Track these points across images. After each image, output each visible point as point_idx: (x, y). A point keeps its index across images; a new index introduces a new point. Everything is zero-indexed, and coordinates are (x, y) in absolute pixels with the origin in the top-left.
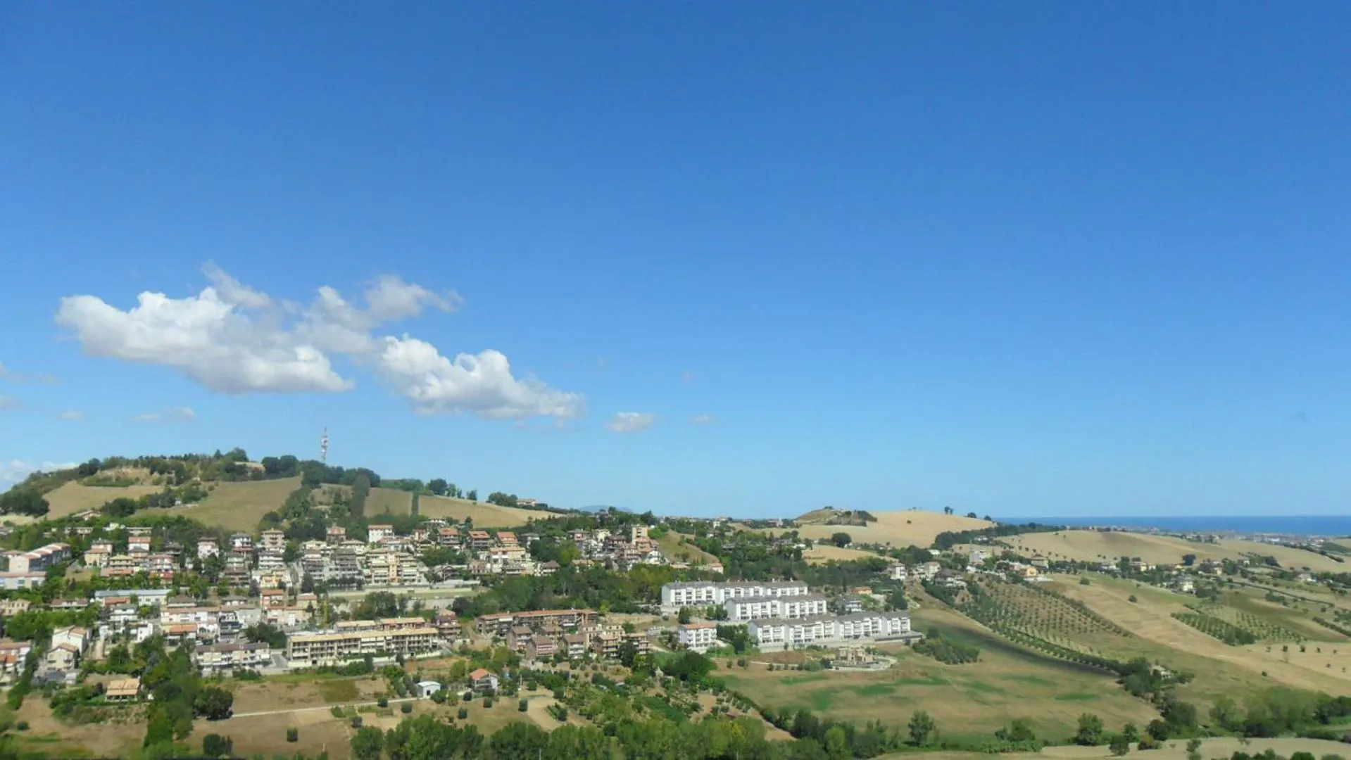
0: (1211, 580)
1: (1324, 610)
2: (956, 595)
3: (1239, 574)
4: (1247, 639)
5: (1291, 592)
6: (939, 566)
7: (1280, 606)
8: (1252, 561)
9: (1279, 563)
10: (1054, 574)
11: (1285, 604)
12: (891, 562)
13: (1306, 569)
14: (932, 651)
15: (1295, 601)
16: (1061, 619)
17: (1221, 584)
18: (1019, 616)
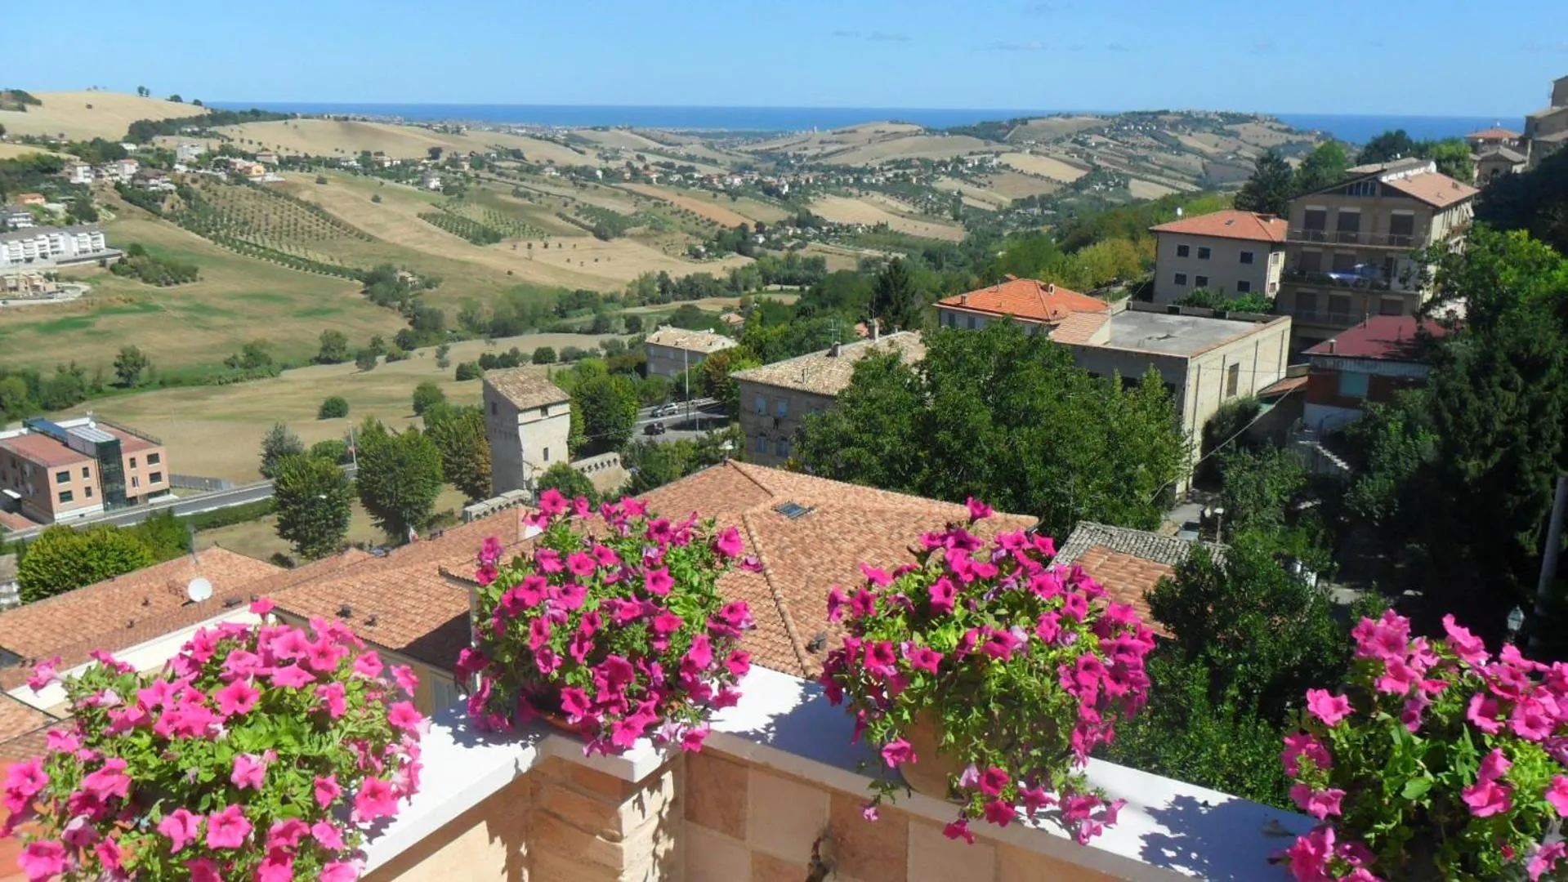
0: (459, 175)
1: (566, 205)
2: (163, 201)
3: (486, 169)
4: (496, 238)
5: (536, 186)
6: (137, 164)
7: (526, 202)
8: (499, 154)
9: (526, 155)
10: (285, 172)
11: (530, 200)
12: (69, 160)
13: (551, 162)
14: (136, 272)
15: (540, 196)
16: (296, 225)
17: (469, 180)
18: (245, 223)
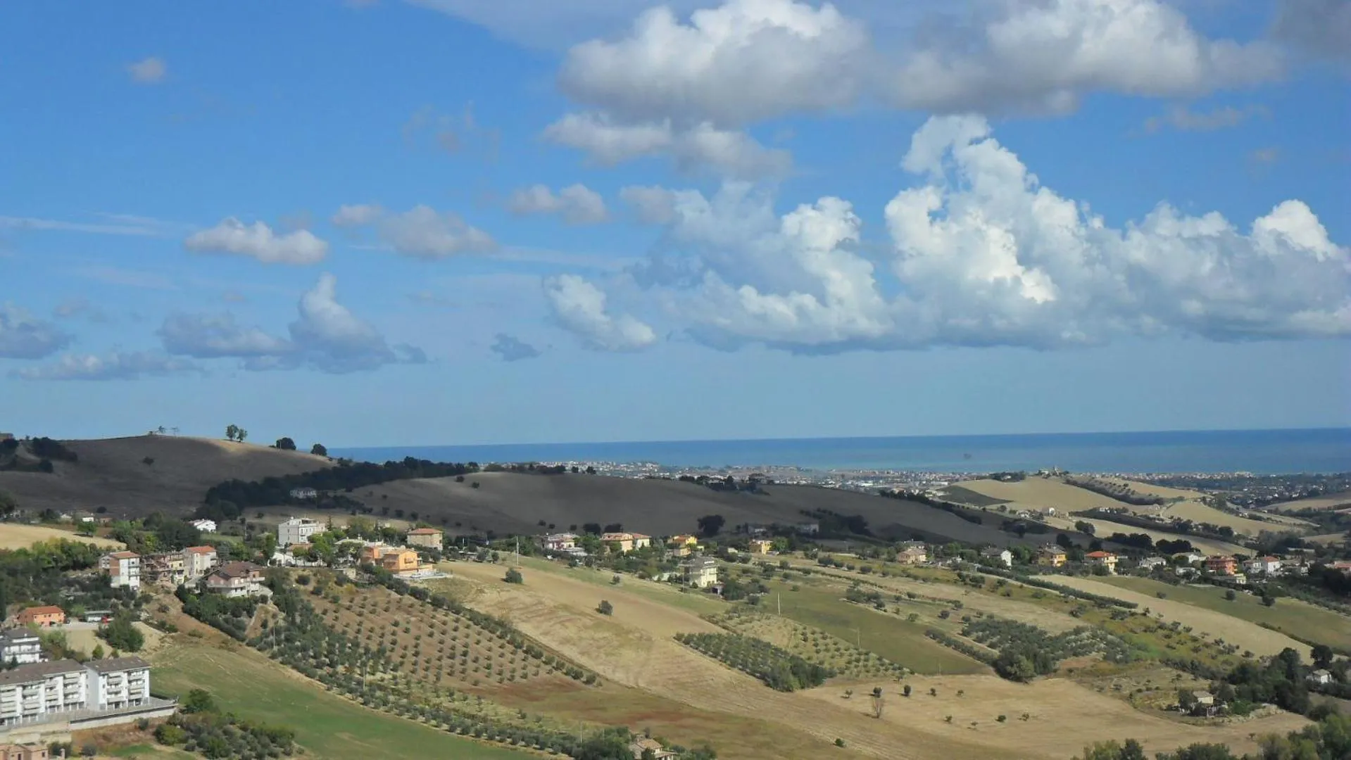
0: (749, 565)
1: (944, 615)
2: (250, 615)
3: (800, 552)
4: (815, 676)
5: (890, 582)
6: (214, 554)
7: (871, 611)
8: (823, 525)
9: (870, 527)
10: (452, 564)
11: (880, 607)
12: (109, 549)
13: (917, 538)
14: (194, 739)
15: (897, 599)
16: (465, 654)
18: (381, 652)
